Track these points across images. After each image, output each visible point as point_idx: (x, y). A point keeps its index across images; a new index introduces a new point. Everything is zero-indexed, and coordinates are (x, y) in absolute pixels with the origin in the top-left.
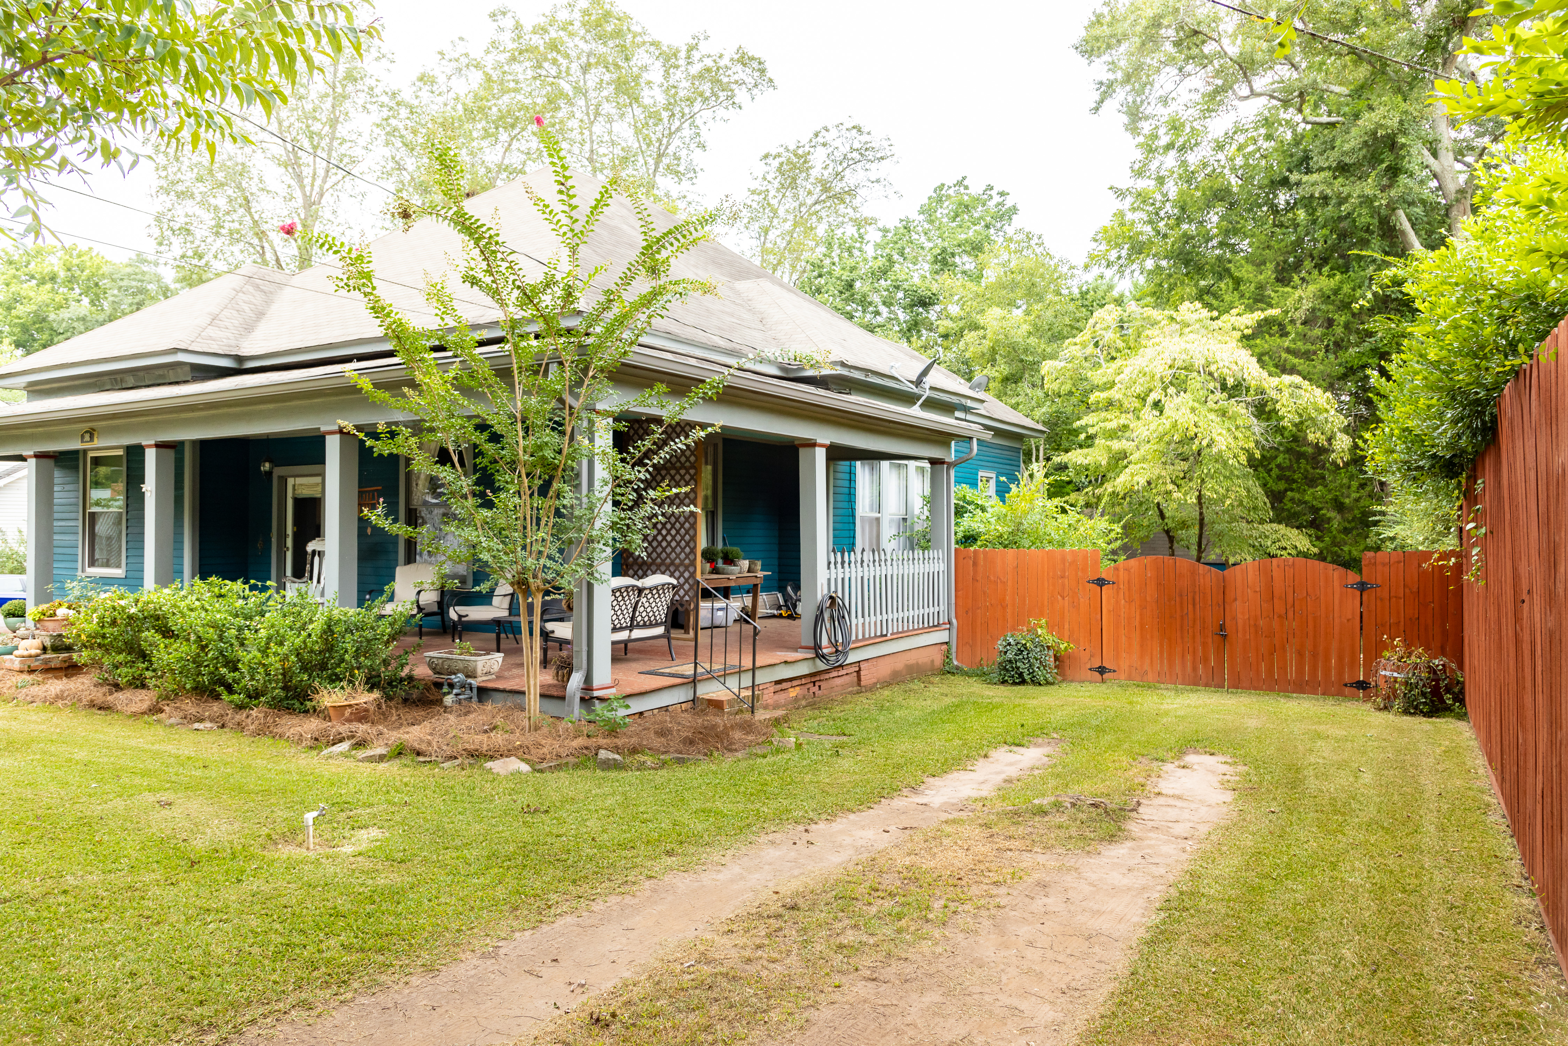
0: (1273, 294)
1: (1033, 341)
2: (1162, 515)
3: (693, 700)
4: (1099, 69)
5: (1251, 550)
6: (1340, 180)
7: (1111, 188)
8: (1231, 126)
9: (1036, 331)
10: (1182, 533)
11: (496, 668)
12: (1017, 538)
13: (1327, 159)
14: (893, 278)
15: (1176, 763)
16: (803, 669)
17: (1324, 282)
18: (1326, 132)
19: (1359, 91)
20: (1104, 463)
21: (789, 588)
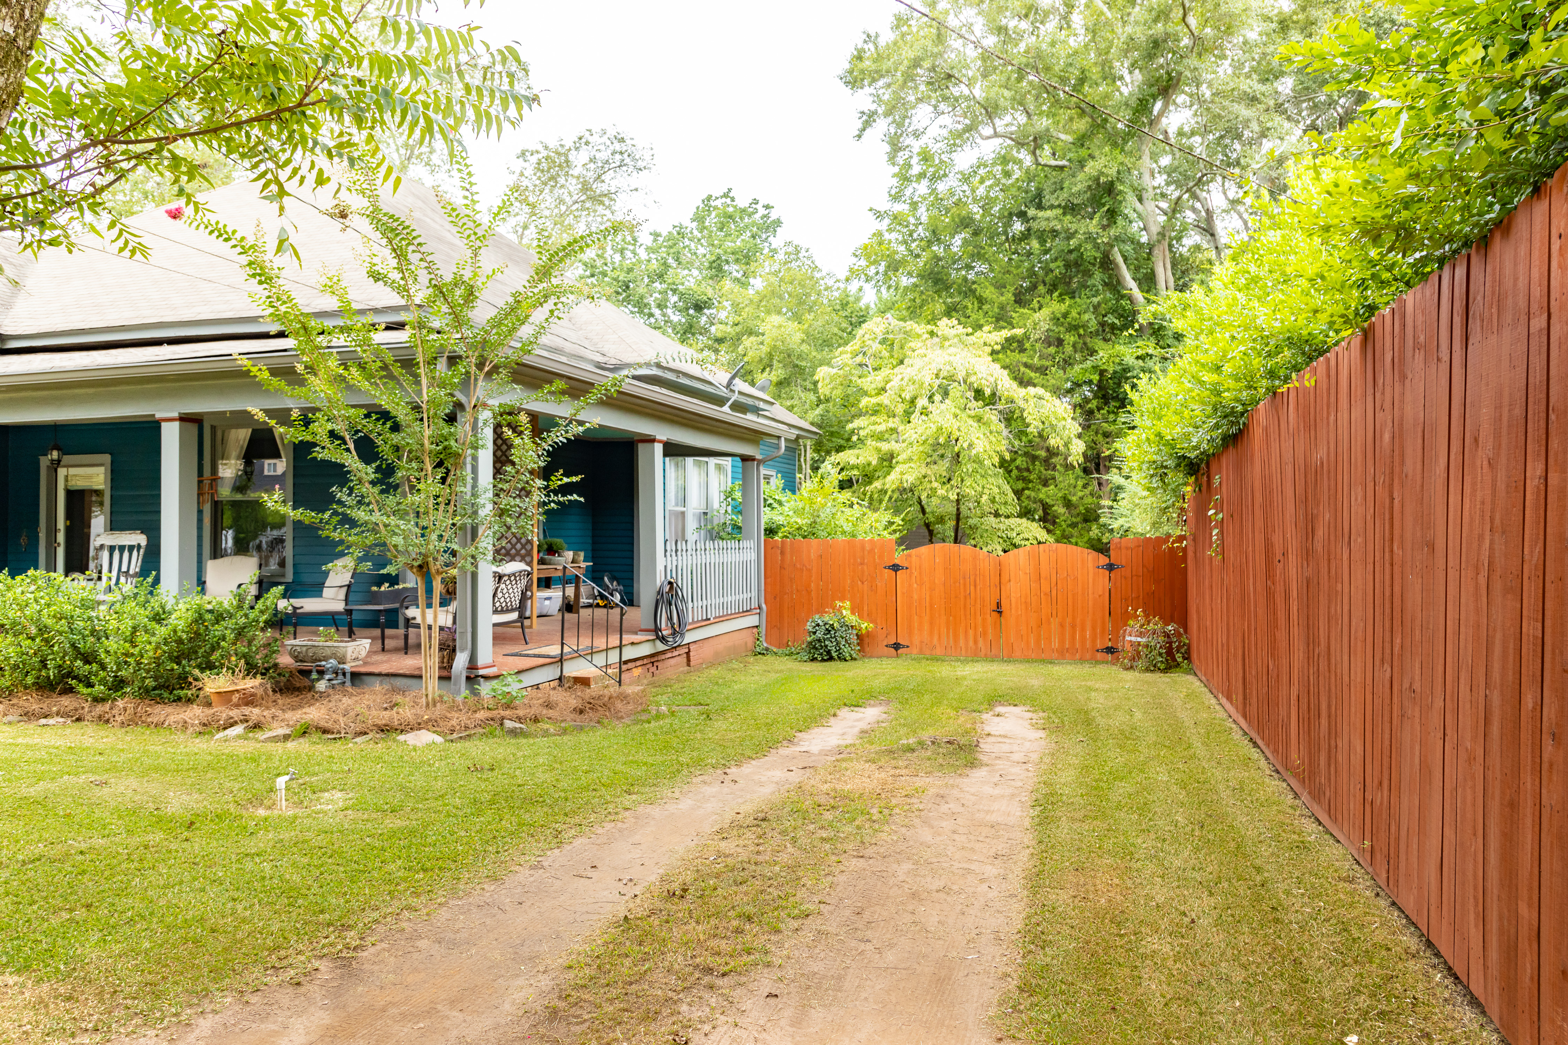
0: (1014, 315)
1: (805, 347)
2: (923, 511)
3: (560, 679)
4: (864, 99)
5: (1001, 541)
6: (1069, 217)
7: (871, 210)
8: (975, 161)
9: (809, 337)
10: (938, 527)
11: (364, 654)
12: (815, 530)
13: (1057, 198)
14: (670, 281)
15: (991, 713)
16: (645, 650)
17: (1054, 306)
18: (1054, 173)
19: (1081, 141)
20: (874, 462)
21: (606, 579)
